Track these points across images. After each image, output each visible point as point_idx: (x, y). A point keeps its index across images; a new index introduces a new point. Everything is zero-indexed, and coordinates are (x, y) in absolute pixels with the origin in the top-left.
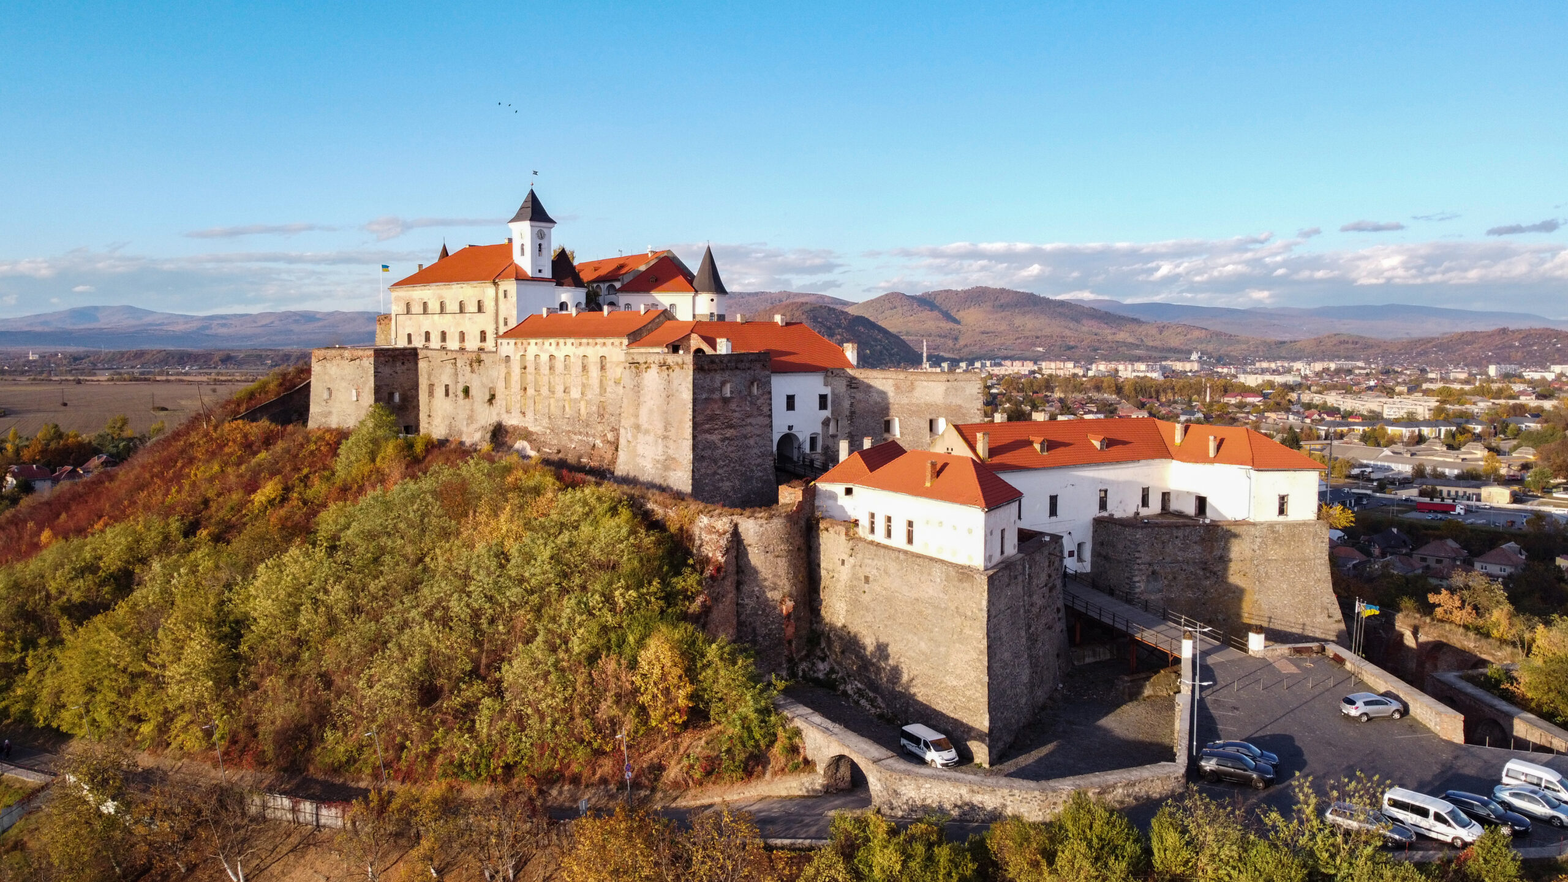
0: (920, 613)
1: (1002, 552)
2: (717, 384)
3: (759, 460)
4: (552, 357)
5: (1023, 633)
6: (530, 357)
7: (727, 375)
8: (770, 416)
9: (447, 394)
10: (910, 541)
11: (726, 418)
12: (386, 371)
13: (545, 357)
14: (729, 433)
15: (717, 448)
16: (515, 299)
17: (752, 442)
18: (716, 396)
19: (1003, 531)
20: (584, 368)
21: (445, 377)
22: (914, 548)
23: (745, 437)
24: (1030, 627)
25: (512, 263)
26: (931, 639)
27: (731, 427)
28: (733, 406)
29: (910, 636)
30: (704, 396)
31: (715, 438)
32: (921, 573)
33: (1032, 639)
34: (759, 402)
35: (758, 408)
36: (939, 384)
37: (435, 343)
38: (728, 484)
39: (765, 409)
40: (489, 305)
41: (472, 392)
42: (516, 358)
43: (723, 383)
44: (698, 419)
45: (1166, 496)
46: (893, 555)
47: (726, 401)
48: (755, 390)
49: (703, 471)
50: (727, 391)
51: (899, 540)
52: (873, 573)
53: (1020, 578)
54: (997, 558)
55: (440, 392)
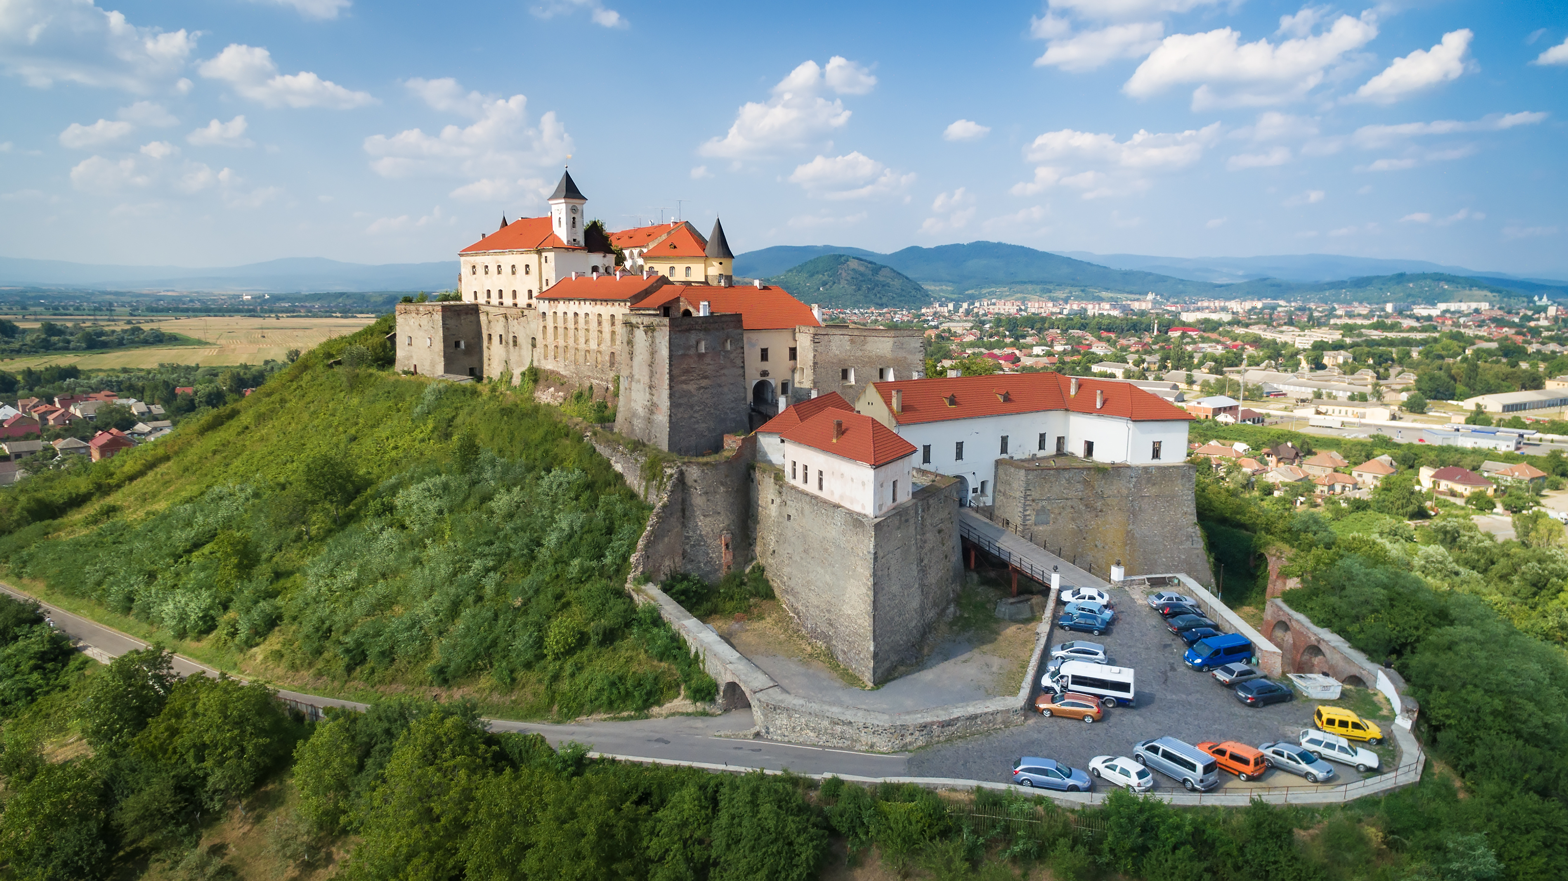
0: (826, 550)
1: (894, 500)
2: (693, 342)
3: (733, 405)
4: (576, 314)
5: (914, 567)
6: (560, 314)
7: (701, 335)
8: (743, 367)
9: (501, 342)
10: (821, 488)
11: (701, 370)
12: (452, 323)
13: (570, 315)
14: (704, 383)
15: (693, 396)
16: (553, 264)
17: (726, 389)
18: (692, 352)
19: (894, 483)
20: (600, 323)
21: (498, 328)
22: (823, 495)
23: (720, 386)
24: (922, 561)
25: (552, 233)
26: (833, 573)
27: (706, 377)
28: (708, 360)
29: (819, 569)
30: (680, 353)
31: (692, 387)
32: (827, 515)
33: (923, 571)
34: (732, 356)
35: (732, 361)
36: (887, 340)
37: (495, 300)
38: (704, 425)
39: (738, 362)
40: (534, 268)
41: (519, 340)
42: (549, 314)
43: (698, 343)
44: (675, 372)
45: (1060, 440)
46: (808, 499)
47: (701, 356)
48: (728, 347)
49: (679, 416)
50: (702, 349)
51: (812, 487)
52: (792, 512)
53: (912, 521)
54: (889, 504)
55: (496, 339)
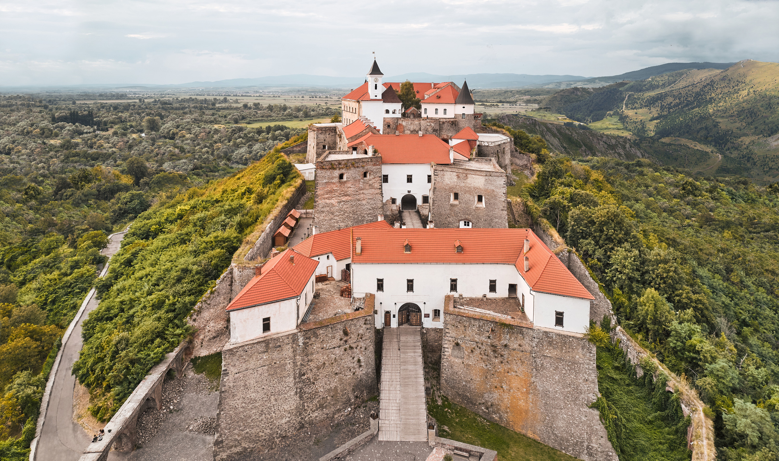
1: (266, 331)
2: (336, 175)
3: (370, 211)
5: (289, 379)
7: (343, 171)
11: (342, 191)
12: (322, 136)
14: (345, 198)
15: (335, 206)
18: (335, 180)
19: (266, 319)
23: (359, 200)
25: (367, 92)
27: (346, 195)
28: (349, 185)
30: (325, 181)
31: (333, 201)
34: (371, 182)
35: (370, 185)
36: (481, 177)
38: (343, 224)
39: (377, 186)
40: (357, 110)
43: (340, 175)
44: (320, 193)
45: (512, 287)
47: (343, 183)
48: (367, 176)
49: (321, 218)
50: (344, 178)
53: (288, 346)
54: (256, 335)
